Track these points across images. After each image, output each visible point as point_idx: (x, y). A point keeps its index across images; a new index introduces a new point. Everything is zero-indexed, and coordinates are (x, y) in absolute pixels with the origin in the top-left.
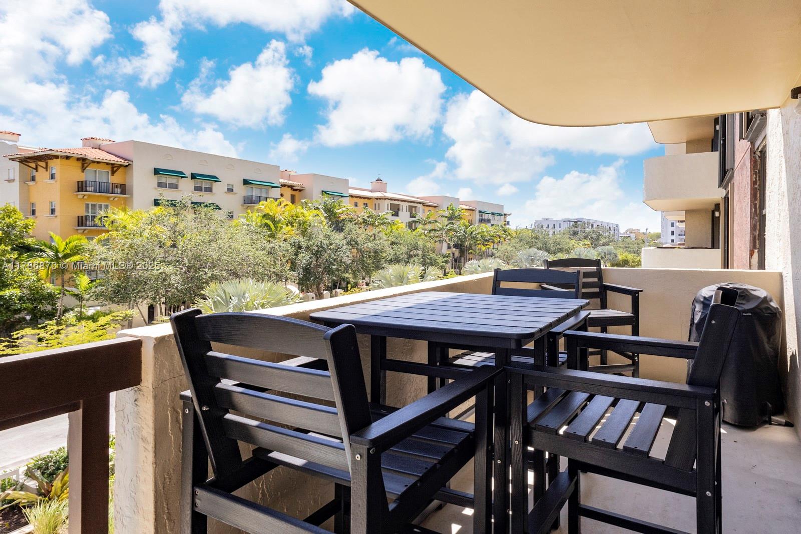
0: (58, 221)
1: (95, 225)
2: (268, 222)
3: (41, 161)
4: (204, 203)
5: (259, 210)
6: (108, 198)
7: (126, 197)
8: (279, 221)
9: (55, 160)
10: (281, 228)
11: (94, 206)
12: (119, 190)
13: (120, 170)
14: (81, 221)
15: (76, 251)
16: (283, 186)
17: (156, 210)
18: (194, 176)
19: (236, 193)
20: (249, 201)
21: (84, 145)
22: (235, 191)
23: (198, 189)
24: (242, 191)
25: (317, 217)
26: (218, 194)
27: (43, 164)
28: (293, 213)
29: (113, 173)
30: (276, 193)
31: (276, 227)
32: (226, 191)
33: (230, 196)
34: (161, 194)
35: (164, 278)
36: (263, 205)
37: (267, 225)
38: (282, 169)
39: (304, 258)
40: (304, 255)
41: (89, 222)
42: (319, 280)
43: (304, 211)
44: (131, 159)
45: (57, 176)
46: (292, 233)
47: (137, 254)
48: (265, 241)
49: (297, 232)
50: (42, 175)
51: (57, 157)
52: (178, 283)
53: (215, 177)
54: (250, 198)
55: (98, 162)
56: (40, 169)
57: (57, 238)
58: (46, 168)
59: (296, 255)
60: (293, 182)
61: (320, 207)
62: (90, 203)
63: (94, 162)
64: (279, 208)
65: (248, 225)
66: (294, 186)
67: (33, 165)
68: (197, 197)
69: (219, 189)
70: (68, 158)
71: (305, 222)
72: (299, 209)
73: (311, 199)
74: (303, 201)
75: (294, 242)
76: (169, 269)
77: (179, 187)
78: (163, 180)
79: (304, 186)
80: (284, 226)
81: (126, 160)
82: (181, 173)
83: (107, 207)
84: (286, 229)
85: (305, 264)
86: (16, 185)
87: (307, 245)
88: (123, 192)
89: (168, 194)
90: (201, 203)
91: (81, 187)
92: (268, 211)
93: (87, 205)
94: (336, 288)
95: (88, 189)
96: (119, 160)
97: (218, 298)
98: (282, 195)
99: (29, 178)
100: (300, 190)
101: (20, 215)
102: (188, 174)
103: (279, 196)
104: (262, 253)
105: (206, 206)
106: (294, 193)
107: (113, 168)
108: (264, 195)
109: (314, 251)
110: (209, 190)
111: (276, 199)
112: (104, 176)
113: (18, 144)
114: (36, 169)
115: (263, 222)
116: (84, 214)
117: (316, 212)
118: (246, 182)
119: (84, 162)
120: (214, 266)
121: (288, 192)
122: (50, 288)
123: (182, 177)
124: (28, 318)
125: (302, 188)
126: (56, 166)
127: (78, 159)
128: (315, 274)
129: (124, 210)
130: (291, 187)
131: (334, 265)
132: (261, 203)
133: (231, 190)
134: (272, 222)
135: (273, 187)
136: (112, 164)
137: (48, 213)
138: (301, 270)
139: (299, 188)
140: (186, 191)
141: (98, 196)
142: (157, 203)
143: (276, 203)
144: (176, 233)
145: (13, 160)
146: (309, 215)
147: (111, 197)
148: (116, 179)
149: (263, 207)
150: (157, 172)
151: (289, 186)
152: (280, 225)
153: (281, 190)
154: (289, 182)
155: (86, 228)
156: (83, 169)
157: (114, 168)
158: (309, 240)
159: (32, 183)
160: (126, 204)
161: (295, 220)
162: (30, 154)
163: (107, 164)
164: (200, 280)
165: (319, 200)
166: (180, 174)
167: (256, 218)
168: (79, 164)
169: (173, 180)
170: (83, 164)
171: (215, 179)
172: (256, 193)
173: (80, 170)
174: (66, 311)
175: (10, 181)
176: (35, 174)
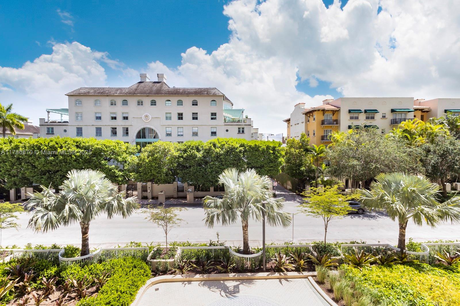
0: (316, 138)
1: (327, 140)
2: (407, 134)
3: (311, 113)
5: (401, 127)
6: (331, 126)
7: (337, 126)
8: (414, 134)
10: (416, 138)
11: (327, 131)
12: (335, 123)
13: (336, 113)
14: (323, 138)
15: (322, 152)
16: (416, 110)
17: (350, 131)
18: (366, 111)
19: (387, 118)
20: (395, 123)
21: (324, 104)
22: (386, 117)
23: (367, 118)
24: (390, 116)
25: (442, 130)
26: (378, 121)
27: (311, 114)
28: (424, 127)
29: (333, 114)
30: (411, 115)
31: (412, 138)
32: (382, 117)
33: (384, 120)
34: (352, 123)
35: (353, 167)
36: (403, 124)
37: (406, 137)
38: (415, 99)
39: (433, 159)
40: (432, 156)
41: (325, 138)
42: (443, 174)
43: (432, 126)
44: (339, 107)
45: (316, 119)
46: (422, 141)
47: (343, 154)
48: (406, 147)
49: (427, 141)
50: (311, 119)
51: (315, 111)
52: (360, 170)
53: (376, 110)
54: (395, 120)
55: (328, 111)
56: (311, 116)
57: (315, 146)
58: (312, 116)
59: (426, 156)
60: (422, 107)
61: (444, 122)
62: (326, 129)
63: (327, 111)
64: (414, 125)
65: (394, 137)
66: (423, 109)
67: (309, 115)
68: (368, 123)
69: (378, 116)
70: (319, 110)
71: (433, 133)
72: (428, 125)
73: (436, 116)
74: (431, 118)
75: (426, 148)
76: (355, 162)
77: (359, 118)
78: (352, 115)
79: (431, 108)
80: (417, 137)
81: (338, 107)
82: (360, 110)
83: (331, 130)
84: (419, 139)
85: (433, 163)
86: (304, 123)
87: (435, 149)
88: (337, 124)
89: (355, 123)
90: (370, 126)
91: (323, 123)
92: (406, 127)
93: (325, 130)
94: (455, 182)
95: (325, 123)
96: (336, 108)
97: (385, 182)
98: (415, 116)
99: (308, 121)
100: (427, 112)
101: (306, 136)
102: (363, 110)
103: (413, 117)
104: (404, 154)
105: (373, 127)
106: (423, 114)
107: (333, 112)
108: (403, 117)
109: (440, 154)
110: (373, 118)
111: (412, 119)
112: (330, 117)
113: (305, 107)
114: (309, 117)
115: (404, 135)
116: (324, 135)
117: (441, 126)
118: (393, 111)
119: (324, 111)
120: (377, 162)
121: (419, 113)
122: (314, 167)
123: (361, 113)
124: (308, 179)
125: (429, 110)
126: (315, 114)
127: (322, 110)
128: (441, 171)
129: (337, 132)
130: (422, 110)
131: (456, 165)
132: (402, 123)
133: (384, 117)
134: (409, 134)
135: (409, 112)
136: (333, 111)
137: (312, 135)
138: (430, 167)
139: (427, 110)
140: (362, 120)
141: (328, 126)
142: (350, 127)
143: (412, 122)
144: (358, 142)
145: (303, 114)
146: (436, 128)
147: (332, 126)
148: (334, 118)
149: (403, 125)
150: (350, 111)
151: (420, 110)
152: (414, 136)
153: (414, 113)
154: (420, 107)
155: (324, 141)
156: (324, 114)
157: (334, 112)
158: (436, 146)
159: (308, 123)
160: (337, 129)
161: (425, 132)
162: (308, 111)
163: (331, 111)
164: (370, 169)
165: (441, 116)
166: (359, 111)
167: (398, 132)
168: (322, 112)
169: (355, 115)
170: (323, 112)
171: (376, 111)
172: (398, 117)
173: (322, 115)
174: (318, 177)
175: (302, 123)
176: (310, 119)
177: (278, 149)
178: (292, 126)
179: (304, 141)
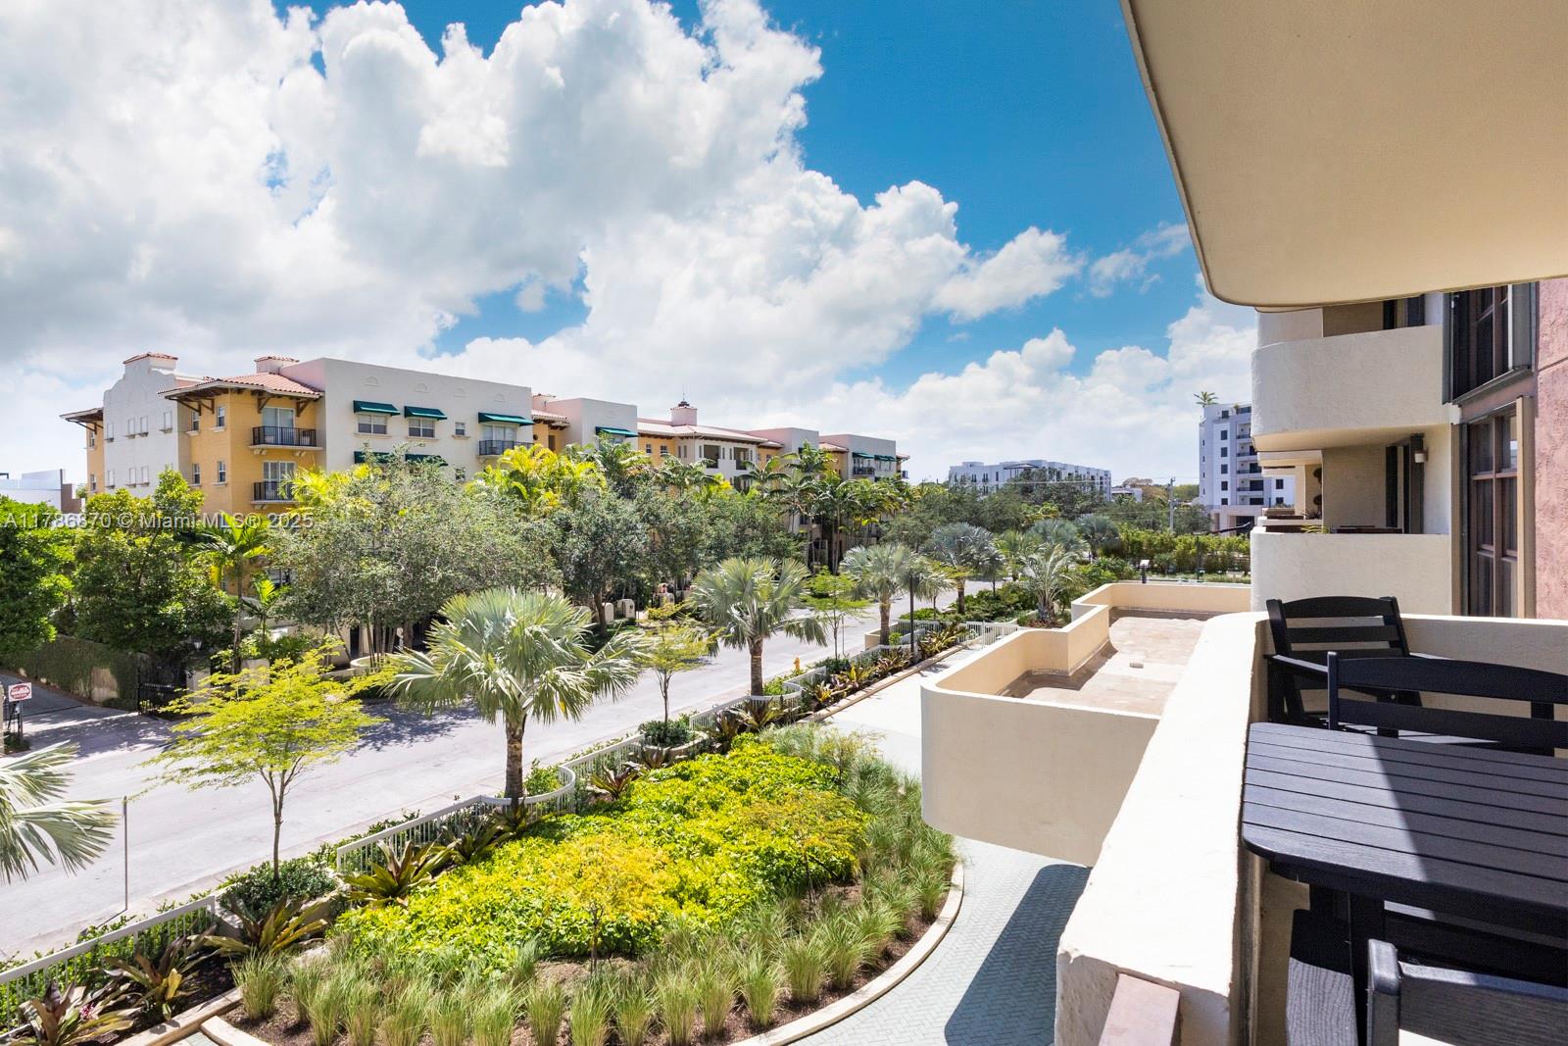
0: (229, 489)
1: (276, 498)
2: (518, 484)
3: (205, 398)
4: (426, 456)
5: (504, 465)
6: (293, 452)
7: (316, 451)
8: (534, 483)
9: (223, 396)
10: (539, 495)
11: (274, 466)
12: (307, 440)
13: (307, 407)
14: (259, 491)
15: (257, 539)
16: (537, 421)
17: (361, 470)
18: (408, 412)
19: (468, 438)
20: (488, 451)
21: (259, 370)
22: (467, 433)
23: (414, 432)
24: (476, 433)
25: (592, 475)
26: (443, 443)
27: (207, 403)
28: (555, 468)
29: (299, 411)
30: (526, 434)
31: (530, 493)
32: (454, 433)
33: (459, 443)
34: (366, 444)
35: (374, 583)
36: (508, 455)
37: (519, 492)
38: (535, 393)
39: (576, 547)
40: (574, 540)
41: (270, 493)
42: (599, 583)
43: (571, 464)
44: (319, 387)
45: (227, 421)
46: (554, 503)
47: (339, 546)
48: (517, 519)
49: (563, 501)
50: (207, 420)
51: (225, 391)
52: (396, 591)
53: (438, 412)
54: (489, 445)
55: (279, 396)
56: (205, 411)
57: (231, 521)
58: (212, 409)
59: (563, 541)
60: (550, 415)
61: (596, 456)
62: (270, 462)
63: (273, 396)
64: (533, 461)
65: (488, 491)
66: (553, 422)
67: (195, 405)
68: (416, 446)
69: (444, 430)
70: (240, 391)
71: (574, 483)
72: (564, 461)
73: (580, 442)
74: (570, 446)
75: (560, 519)
76: (381, 569)
77: (389, 430)
78: (366, 420)
79: (569, 420)
80: (542, 491)
81: (315, 390)
82: (390, 407)
83: (291, 466)
84: (546, 496)
85: (578, 557)
86: (175, 434)
87: (580, 523)
88: (313, 443)
89: (375, 444)
90: (422, 457)
91: (258, 436)
92: (516, 466)
93: (266, 465)
94: (620, 597)
95: (268, 439)
96: (307, 391)
97: (468, 621)
98: (535, 437)
99: (191, 426)
100: (562, 428)
101: (185, 485)
102: (400, 409)
103: (531, 440)
104: (514, 538)
105: (430, 461)
106: (554, 433)
107: (298, 404)
108: (509, 438)
109: (589, 533)
110: (430, 433)
111: (528, 445)
112: (283, 418)
113: (175, 372)
114: (199, 411)
115: (513, 485)
116: (262, 480)
117: (590, 465)
118: (483, 418)
119: (260, 395)
120: (445, 562)
121: (544, 432)
122: (224, 597)
123: (392, 414)
124: (198, 645)
125: (564, 425)
126: (225, 405)
127: (253, 392)
128: (593, 575)
129: (316, 472)
130: (549, 423)
131: (622, 559)
132: (506, 452)
133: (460, 433)
134: (524, 484)
135: (522, 424)
136: (298, 398)
137: (215, 481)
138: (572, 567)
139: (560, 424)
140: (397, 439)
141: (279, 450)
142: (359, 458)
143: (529, 452)
144: (388, 508)
145: (169, 398)
146: (580, 471)
147: (296, 451)
148: (303, 422)
149: (509, 459)
150: (357, 407)
151: (546, 422)
152: (536, 490)
153: (534, 429)
154: (545, 414)
155: (263, 502)
156: (260, 408)
157: (300, 404)
158: (582, 514)
159: (193, 433)
160: (316, 462)
161: (559, 480)
162: (190, 388)
163: (291, 398)
164: (428, 586)
165: (588, 442)
166: (388, 410)
167: (499, 475)
168: (254, 400)
169: (376, 420)
170: (259, 400)
171: (437, 415)
172: (497, 435)
173: (256, 410)
174: (244, 634)
175: (166, 431)
176: (198, 419)
177: (35, 539)
178: (112, 440)
179: (172, 502)
